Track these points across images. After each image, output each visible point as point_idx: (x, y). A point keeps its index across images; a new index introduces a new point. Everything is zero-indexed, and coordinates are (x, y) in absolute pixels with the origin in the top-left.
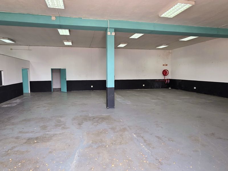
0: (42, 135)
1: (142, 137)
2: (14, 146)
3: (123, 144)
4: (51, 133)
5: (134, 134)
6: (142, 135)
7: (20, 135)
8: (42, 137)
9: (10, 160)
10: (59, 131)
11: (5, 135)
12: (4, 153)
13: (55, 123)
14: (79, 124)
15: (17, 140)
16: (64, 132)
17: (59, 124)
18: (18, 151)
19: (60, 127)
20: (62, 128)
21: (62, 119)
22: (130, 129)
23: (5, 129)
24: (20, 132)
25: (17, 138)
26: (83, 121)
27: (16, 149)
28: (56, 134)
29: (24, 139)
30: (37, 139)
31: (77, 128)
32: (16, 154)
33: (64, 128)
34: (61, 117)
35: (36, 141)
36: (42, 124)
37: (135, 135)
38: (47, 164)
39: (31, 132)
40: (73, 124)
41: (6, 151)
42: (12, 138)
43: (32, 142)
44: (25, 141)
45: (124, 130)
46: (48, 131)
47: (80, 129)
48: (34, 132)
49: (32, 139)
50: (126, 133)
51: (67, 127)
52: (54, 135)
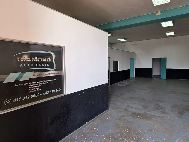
0: (143, 113)
2: (124, 115)
4: (152, 113)
7: (127, 108)
8: (143, 115)
9: (121, 124)
10: (157, 114)
11: (118, 105)
13: (155, 106)
14: (179, 113)
15: (125, 111)
16: (163, 117)
17: (159, 107)
18: (126, 120)
19: (159, 111)
20: (161, 112)
21: (161, 104)
23: (118, 101)
24: (128, 106)
25: (126, 110)
26: (185, 111)
27: (125, 118)
28: (155, 116)
29: (130, 112)
30: (139, 114)
31: (178, 117)
32: (125, 121)
33: (163, 112)
34: (160, 101)
35: (138, 117)
36: (143, 104)
38: (147, 139)
39: (135, 108)
40: (172, 111)
41: (118, 117)
42: (123, 109)
43: (135, 116)
44: (131, 114)
46: (149, 111)
47: (180, 118)
48: (137, 108)
49: (136, 113)
51: (166, 112)
52: (154, 116)
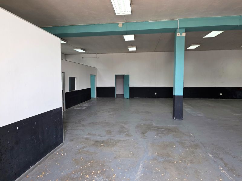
0: (107, 140)
1: (222, 159)
2: (85, 146)
3: (195, 163)
4: (116, 138)
5: (210, 153)
6: (221, 156)
7: (89, 136)
8: (107, 142)
9: (82, 158)
10: (122, 137)
11: (77, 135)
12: (76, 151)
13: (119, 129)
14: (143, 133)
15: (86, 141)
16: (128, 140)
17: (123, 130)
18: (87, 151)
19: (124, 134)
20: (125, 135)
21: (126, 126)
22: (204, 146)
23: (77, 129)
24: (89, 134)
25: (87, 139)
26: (147, 131)
27: (86, 149)
28: (120, 140)
29: (93, 141)
30: (103, 142)
31: (141, 137)
32: (86, 154)
33: (128, 135)
34: (124, 123)
35: (102, 145)
36: (107, 129)
37: (210, 155)
38: (112, 169)
39: (98, 135)
40: (136, 133)
41: (78, 150)
42: (83, 138)
43: (99, 145)
44: (93, 143)
45: (196, 146)
46: (113, 136)
47: (144, 138)
48: (100, 135)
49: (99, 141)
50: (199, 151)
51: (131, 134)
52: (119, 141)
